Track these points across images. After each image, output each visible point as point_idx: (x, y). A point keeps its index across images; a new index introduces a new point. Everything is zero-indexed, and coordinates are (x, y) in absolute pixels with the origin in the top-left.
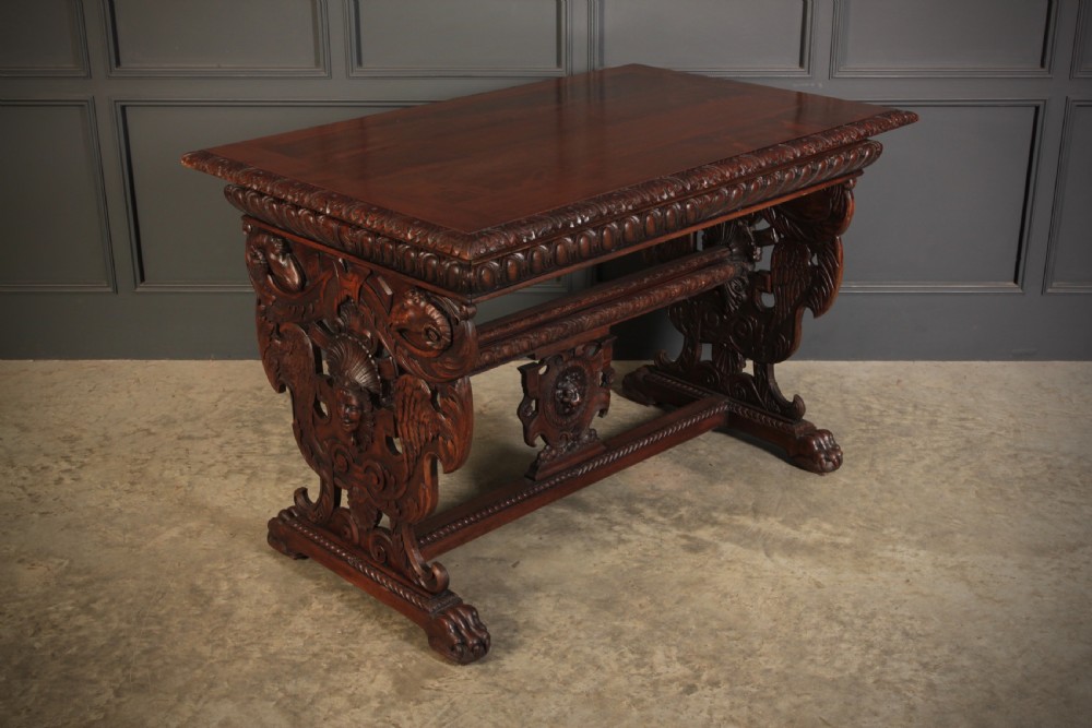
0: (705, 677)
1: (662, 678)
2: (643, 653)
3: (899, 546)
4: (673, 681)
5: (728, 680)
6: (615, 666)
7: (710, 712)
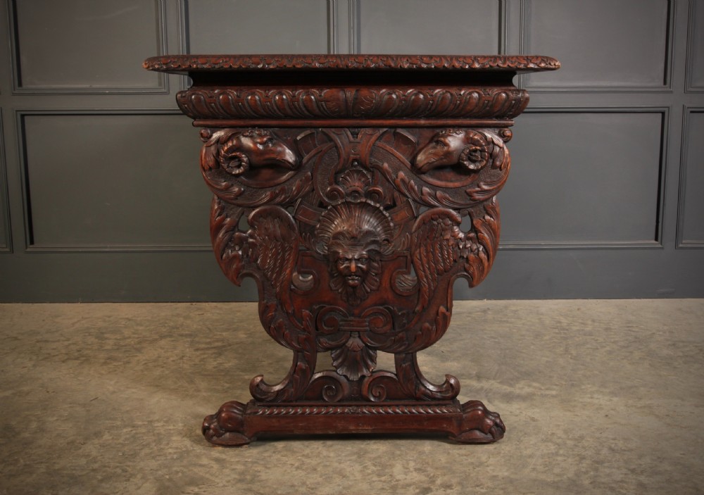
0: (439, 481)
1: (401, 483)
2: (384, 466)
3: (596, 396)
4: (409, 485)
5: (460, 483)
6: (358, 476)
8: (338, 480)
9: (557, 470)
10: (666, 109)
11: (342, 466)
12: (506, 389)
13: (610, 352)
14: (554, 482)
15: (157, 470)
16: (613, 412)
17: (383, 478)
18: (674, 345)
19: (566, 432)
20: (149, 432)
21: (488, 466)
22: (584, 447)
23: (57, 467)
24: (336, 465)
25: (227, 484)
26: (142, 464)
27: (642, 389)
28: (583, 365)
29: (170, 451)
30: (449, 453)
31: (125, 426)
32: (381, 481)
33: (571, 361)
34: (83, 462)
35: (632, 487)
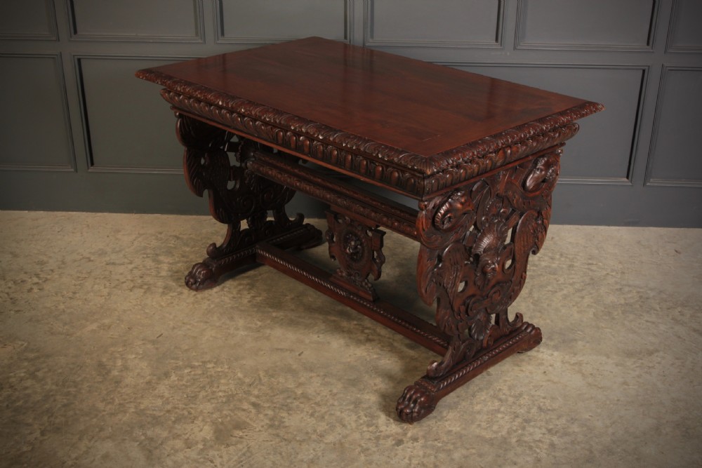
0: (409, 434)
1: (382, 434)
2: (372, 417)
5: (424, 437)
6: (354, 426)
7: (410, 459)
8: (339, 429)
9: (495, 428)
11: (343, 414)
14: (491, 439)
15: (212, 413)
16: (550, 368)
17: (371, 429)
20: (203, 374)
21: (446, 421)
23: (142, 407)
24: (338, 413)
25: (262, 429)
26: (201, 407)
29: (220, 394)
31: (186, 367)
32: (368, 431)
34: (159, 402)
35: (545, 447)
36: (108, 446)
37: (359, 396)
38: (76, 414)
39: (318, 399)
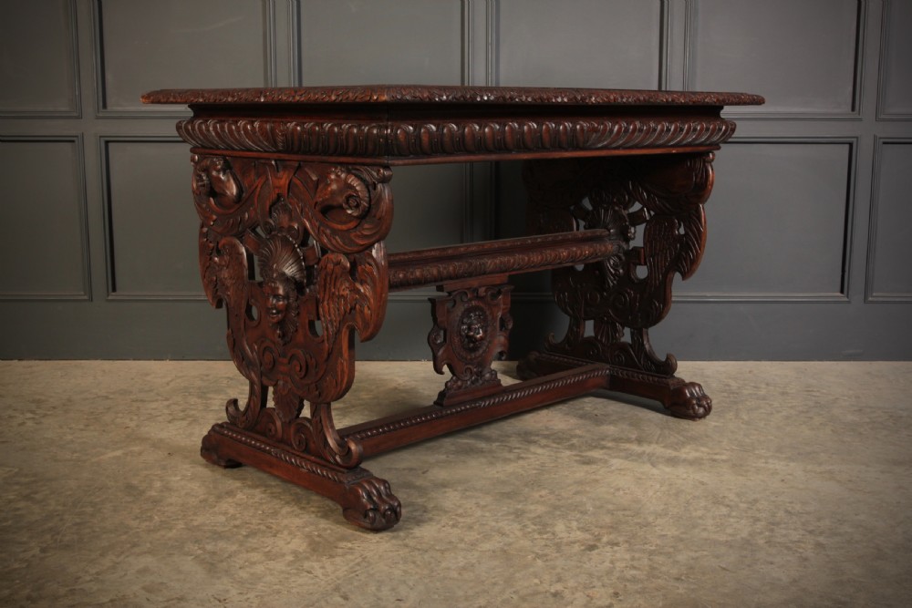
0: (605, 539)
1: (565, 540)
2: (545, 525)
3: (770, 461)
4: (575, 543)
5: (627, 541)
6: (519, 534)
7: (612, 562)
8: (498, 538)
9: (729, 531)
10: (854, 140)
11: (500, 524)
12: (670, 453)
13: (787, 418)
14: (727, 542)
15: (303, 527)
16: (789, 477)
17: (545, 536)
18: (860, 410)
19: (738, 495)
21: (655, 526)
22: (758, 510)
23: (195, 523)
24: (494, 524)
27: (822, 454)
28: (756, 430)
30: (613, 514)
32: (543, 538)
33: (743, 426)
34: (222, 519)
35: (810, 547)
36: (148, 561)
37: (520, 507)
38: (94, 532)
39: (460, 511)
